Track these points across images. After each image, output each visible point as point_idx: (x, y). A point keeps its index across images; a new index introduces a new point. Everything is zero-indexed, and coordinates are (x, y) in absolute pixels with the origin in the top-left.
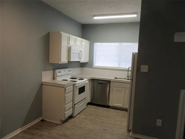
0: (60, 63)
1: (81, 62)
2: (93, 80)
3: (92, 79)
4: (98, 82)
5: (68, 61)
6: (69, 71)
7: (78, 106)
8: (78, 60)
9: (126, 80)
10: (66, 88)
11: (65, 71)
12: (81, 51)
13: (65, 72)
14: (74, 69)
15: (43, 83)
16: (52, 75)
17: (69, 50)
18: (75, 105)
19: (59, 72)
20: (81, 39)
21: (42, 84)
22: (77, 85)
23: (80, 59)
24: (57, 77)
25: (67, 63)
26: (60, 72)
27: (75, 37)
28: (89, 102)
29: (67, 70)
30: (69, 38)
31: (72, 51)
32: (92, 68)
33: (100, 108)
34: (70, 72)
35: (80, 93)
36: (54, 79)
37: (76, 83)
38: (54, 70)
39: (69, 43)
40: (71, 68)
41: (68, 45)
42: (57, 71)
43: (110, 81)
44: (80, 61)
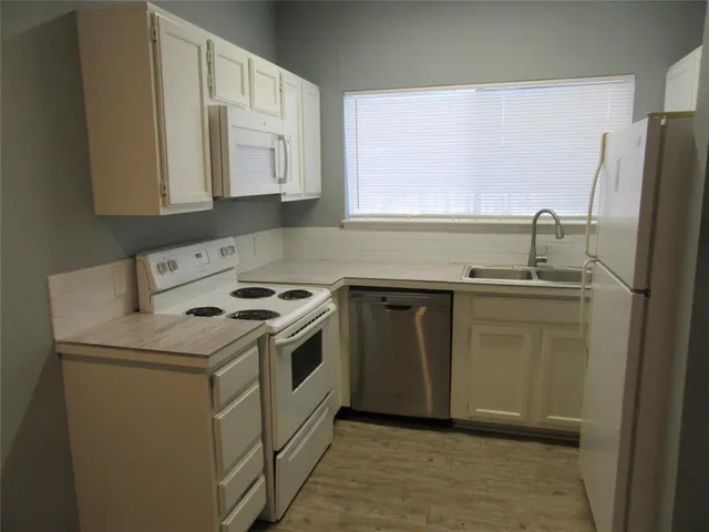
0: (163, 212)
1: (284, 199)
2: (354, 294)
3: (352, 288)
4: (384, 299)
5: (215, 198)
6: (223, 252)
7: (292, 457)
8: (267, 187)
9: (535, 282)
10: (219, 374)
11: (198, 256)
12: (281, 138)
13: (204, 259)
14: (251, 236)
15: (61, 349)
16: (123, 288)
17: (216, 129)
18: (276, 453)
19: (162, 268)
20: (274, 69)
21: (57, 358)
22: (279, 339)
23: (281, 181)
24: (156, 298)
25: (210, 207)
26: (173, 266)
27: (242, 55)
28: (342, 408)
29: (211, 249)
30: (209, 56)
31: (234, 138)
32: (342, 226)
33: (403, 432)
34: (232, 260)
35: (298, 378)
36: (137, 310)
37: (276, 324)
38: (133, 257)
39: (210, 88)
40: (235, 236)
41: (208, 102)
42: (154, 259)
43: (451, 293)
44: (279, 195)
